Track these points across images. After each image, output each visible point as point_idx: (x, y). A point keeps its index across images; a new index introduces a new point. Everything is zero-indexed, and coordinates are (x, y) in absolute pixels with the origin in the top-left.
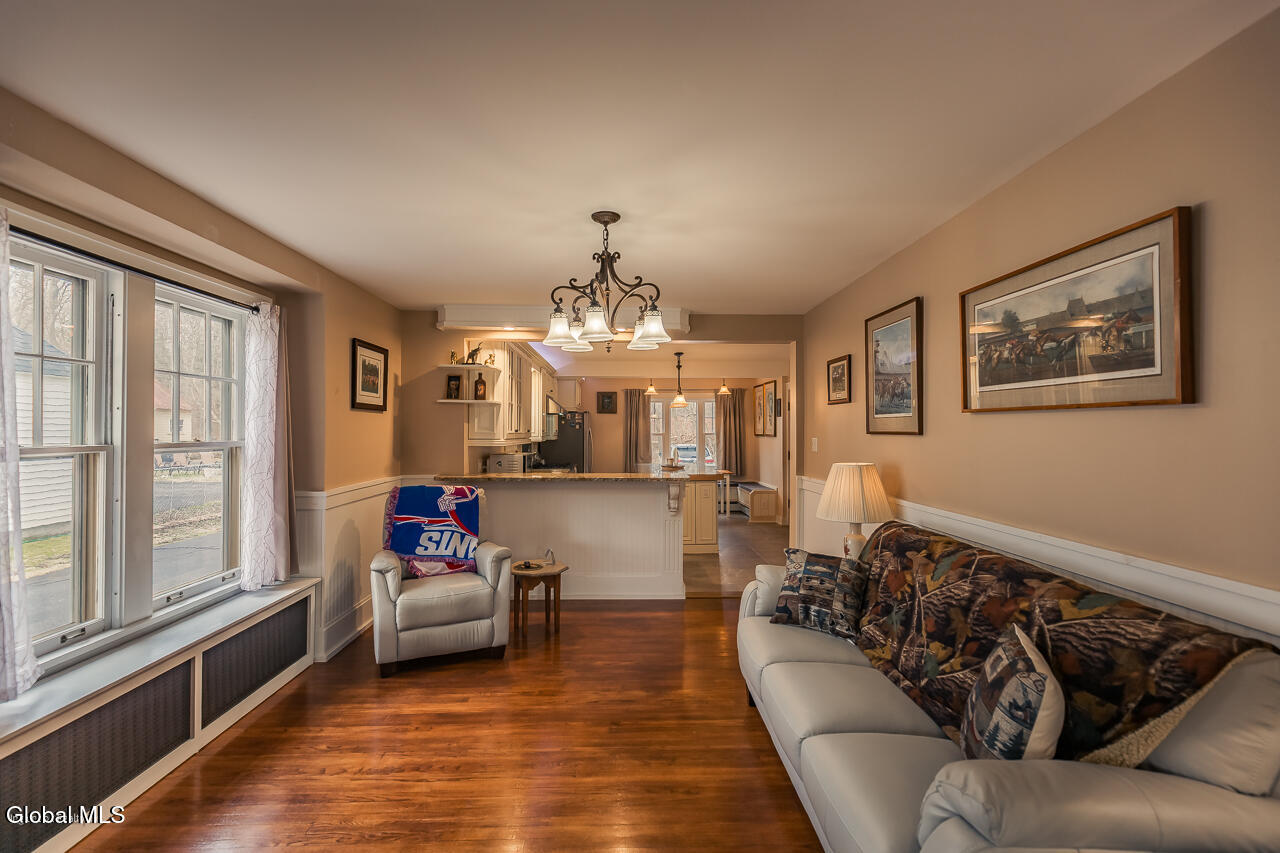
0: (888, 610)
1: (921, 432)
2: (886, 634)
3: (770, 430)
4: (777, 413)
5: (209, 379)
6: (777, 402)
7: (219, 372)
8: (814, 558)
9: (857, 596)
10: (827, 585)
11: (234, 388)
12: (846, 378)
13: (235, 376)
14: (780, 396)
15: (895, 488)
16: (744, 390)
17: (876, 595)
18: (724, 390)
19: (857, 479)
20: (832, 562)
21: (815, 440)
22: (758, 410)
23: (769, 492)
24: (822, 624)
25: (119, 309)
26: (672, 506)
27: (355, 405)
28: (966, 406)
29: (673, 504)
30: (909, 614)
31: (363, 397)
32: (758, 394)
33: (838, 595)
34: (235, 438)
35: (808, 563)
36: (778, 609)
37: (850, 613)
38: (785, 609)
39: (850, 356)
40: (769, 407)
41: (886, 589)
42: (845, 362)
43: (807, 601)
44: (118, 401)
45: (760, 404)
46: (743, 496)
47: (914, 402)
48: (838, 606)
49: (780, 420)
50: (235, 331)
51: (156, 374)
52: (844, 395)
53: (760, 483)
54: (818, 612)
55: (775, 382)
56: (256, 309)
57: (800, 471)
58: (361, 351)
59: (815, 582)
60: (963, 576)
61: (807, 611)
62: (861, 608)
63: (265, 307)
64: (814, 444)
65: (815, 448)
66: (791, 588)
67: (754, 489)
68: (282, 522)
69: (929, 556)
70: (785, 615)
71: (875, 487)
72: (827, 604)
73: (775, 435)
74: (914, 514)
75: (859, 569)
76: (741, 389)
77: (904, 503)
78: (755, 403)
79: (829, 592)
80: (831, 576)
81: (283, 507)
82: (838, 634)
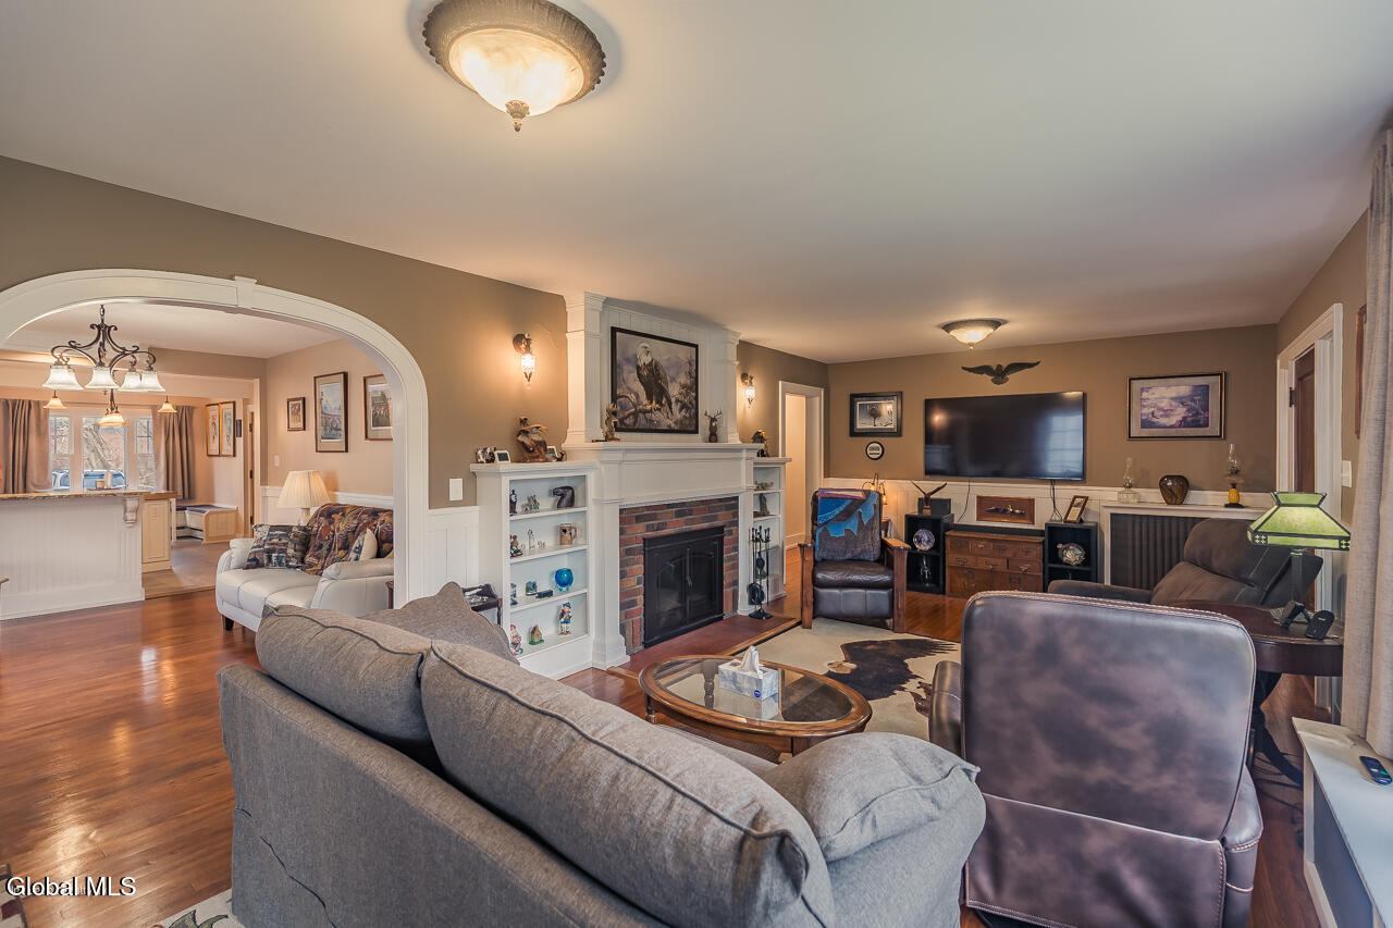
0: (321, 547)
1: (347, 451)
2: (319, 559)
3: (227, 449)
4: (237, 432)
6: (237, 424)
8: (273, 528)
9: (304, 545)
10: (284, 541)
12: (301, 413)
14: (239, 416)
15: (332, 484)
16: (193, 408)
17: (315, 542)
18: (167, 408)
19: (306, 479)
20: (287, 529)
21: (277, 457)
22: (211, 429)
23: (227, 512)
24: (280, 564)
26: (129, 518)
28: (366, 437)
29: (130, 516)
30: (330, 545)
32: (211, 414)
33: (291, 545)
35: (270, 530)
36: (249, 560)
37: (298, 554)
38: (255, 559)
39: (304, 399)
40: (228, 427)
41: (321, 536)
42: (301, 402)
43: (269, 552)
45: (214, 423)
46: (192, 519)
47: (343, 433)
48: (291, 551)
49: (240, 441)
52: (301, 425)
53: (215, 505)
54: (277, 557)
55: (234, 403)
57: (264, 481)
59: (275, 541)
60: (355, 518)
61: (270, 558)
62: (305, 550)
64: (276, 461)
65: (277, 464)
66: (259, 547)
67: (208, 511)
69: (343, 515)
70: (254, 563)
71: (319, 485)
72: (284, 551)
73: (234, 455)
74: (343, 498)
75: (305, 529)
76: (189, 407)
77: (337, 493)
78: (207, 422)
79: (285, 544)
80: (286, 536)
82: (290, 567)
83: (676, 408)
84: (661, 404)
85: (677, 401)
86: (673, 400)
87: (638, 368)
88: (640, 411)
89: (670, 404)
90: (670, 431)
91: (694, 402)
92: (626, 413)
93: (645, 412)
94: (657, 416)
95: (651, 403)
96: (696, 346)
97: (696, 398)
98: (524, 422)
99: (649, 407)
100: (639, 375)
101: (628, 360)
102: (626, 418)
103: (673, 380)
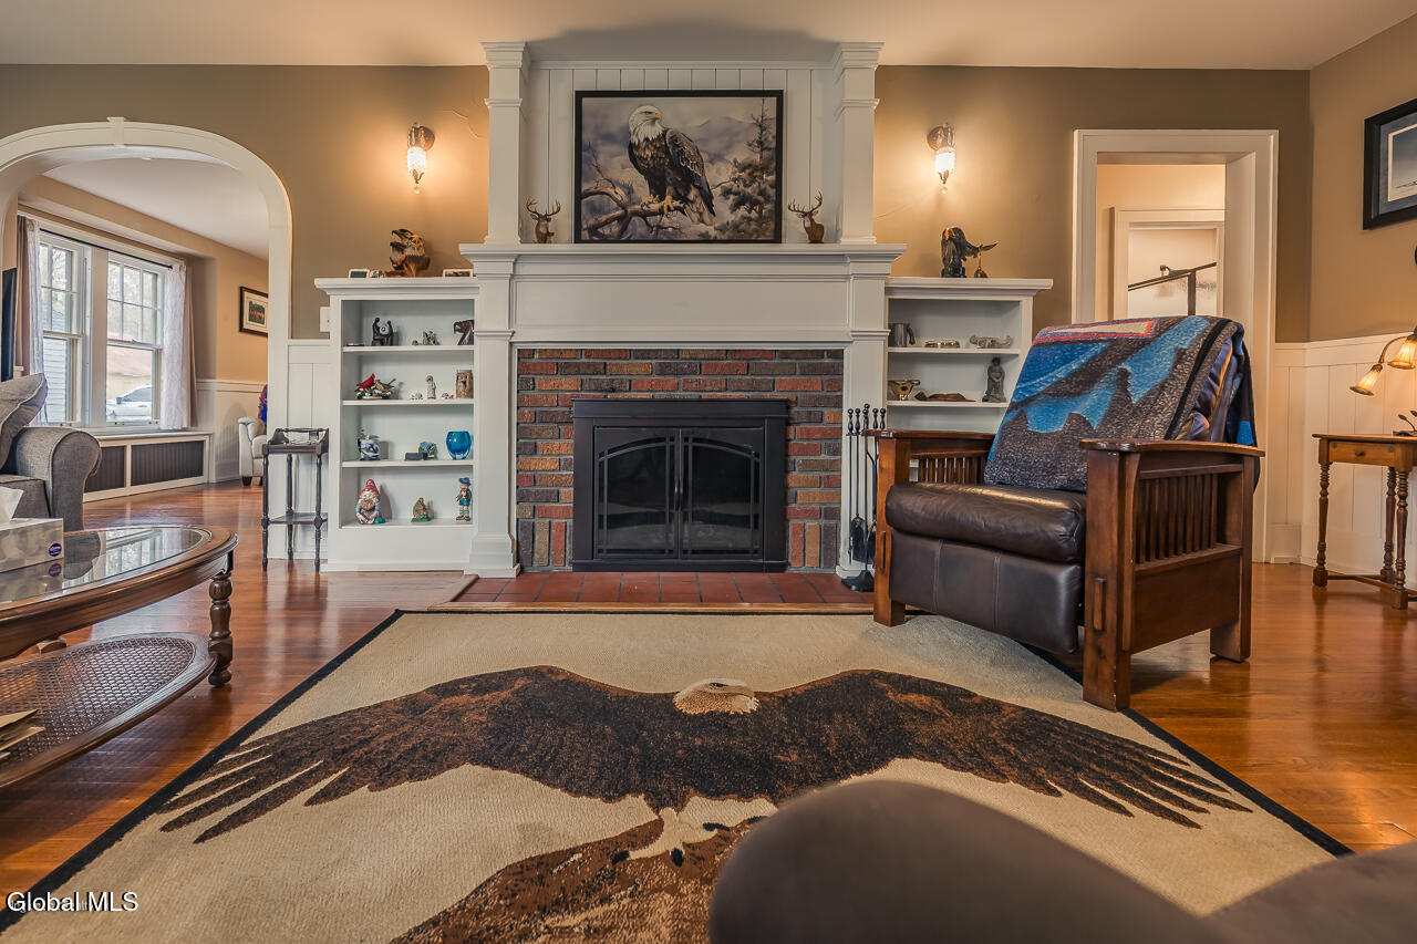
5: (142, 307)
7: (148, 303)
11: (158, 313)
13: (159, 307)
25: (89, 266)
27: (242, 329)
31: (248, 325)
34: (159, 342)
44: (88, 313)
50: (159, 280)
51: (109, 302)
56: (171, 267)
58: (246, 294)
63: (176, 266)
68: (185, 393)
81: (187, 383)
83: (723, 207)
84: (685, 200)
85: (727, 193)
86: (716, 192)
87: (632, 147)
88: (636, 213)
89: (708, 200)
90: (705, 239)
91: (772, 192)
92: (604, 218)
93: (644, 215)
94: (673, 220)
95: (662, 198)
96: (779, 95)
97: (778, 185)
98: (402, 233)
99: (655, 207)
100: (633, 159)
101: (609, 138)
102: (602, 225)
103: (716, 158)
